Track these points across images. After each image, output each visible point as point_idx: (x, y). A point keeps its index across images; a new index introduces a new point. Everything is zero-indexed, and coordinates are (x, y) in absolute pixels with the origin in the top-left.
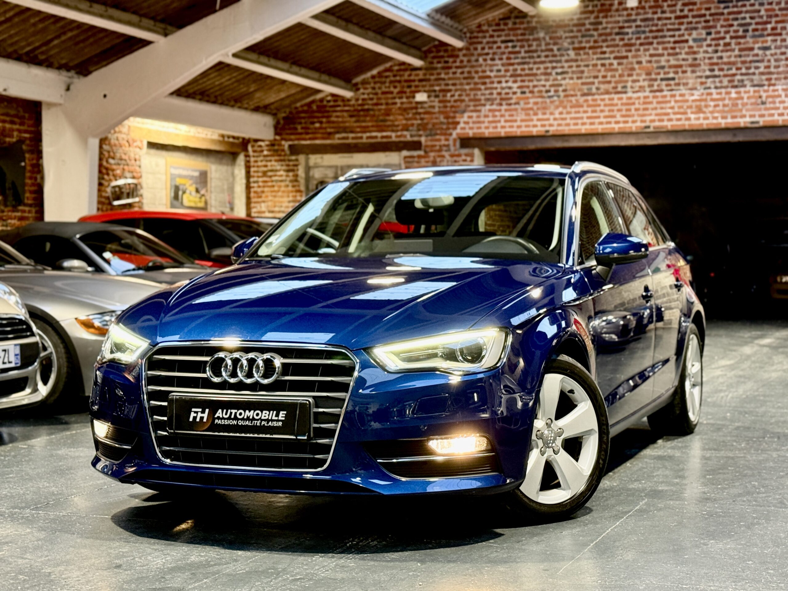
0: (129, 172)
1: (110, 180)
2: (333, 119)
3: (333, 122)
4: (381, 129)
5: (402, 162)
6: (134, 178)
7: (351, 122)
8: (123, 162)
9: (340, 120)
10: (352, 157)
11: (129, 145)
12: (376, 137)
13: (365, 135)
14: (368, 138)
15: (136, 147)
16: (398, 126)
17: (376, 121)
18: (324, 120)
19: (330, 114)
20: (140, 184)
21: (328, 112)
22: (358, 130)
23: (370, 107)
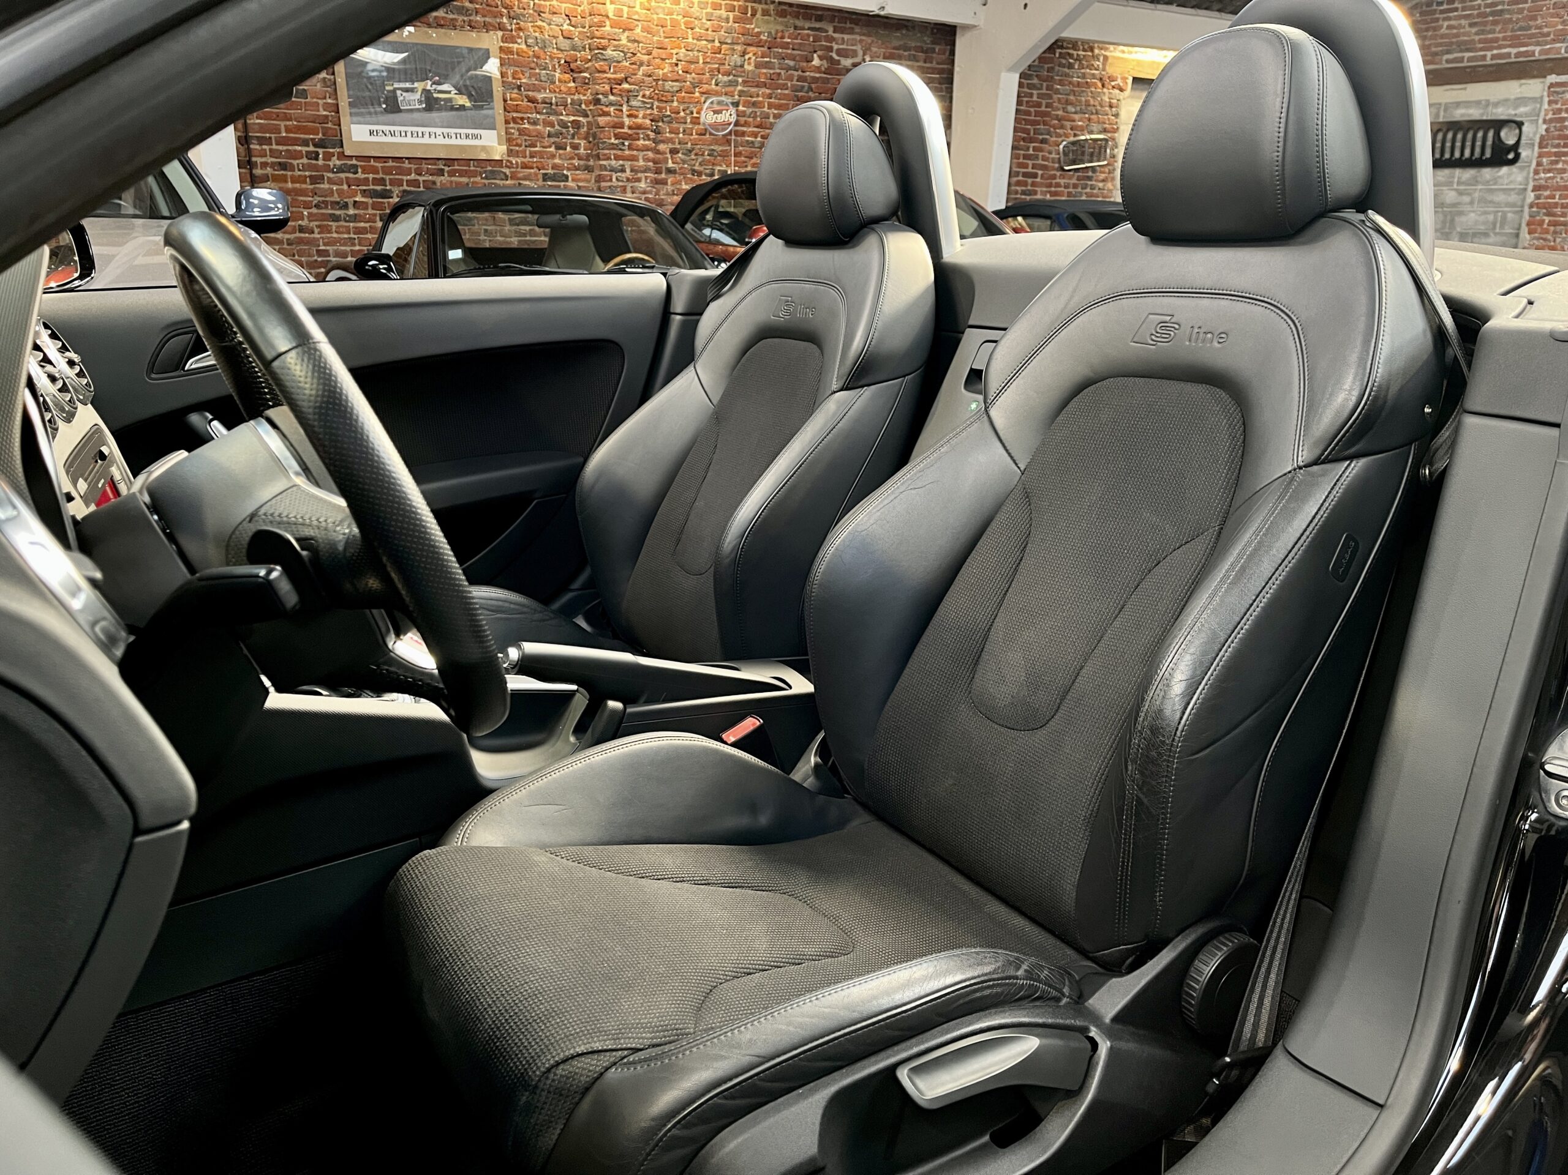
0: (1099, 123)
1: (1067, 136)
2: (1443, 31)
3: (1442, 36)
4: (1516, 41)
5: (1545, 94)
6: (1105, 131)
7: (1471, 33)
8: (1089, 108)
9: (1455, 31)
10: (1465, 89)
11: (1103, 86)
12: (1509, 55)
13: (1489, 54)
14: (1493, 57)
15: (1113, 87)
16: (1548, 34)
17: (1513, 30)
18: (1430, 33)
19: (1441, 22)
20: (1113, 139)
21: (1437, 20)
22: (1482, 45)
23: (1506, 7)
